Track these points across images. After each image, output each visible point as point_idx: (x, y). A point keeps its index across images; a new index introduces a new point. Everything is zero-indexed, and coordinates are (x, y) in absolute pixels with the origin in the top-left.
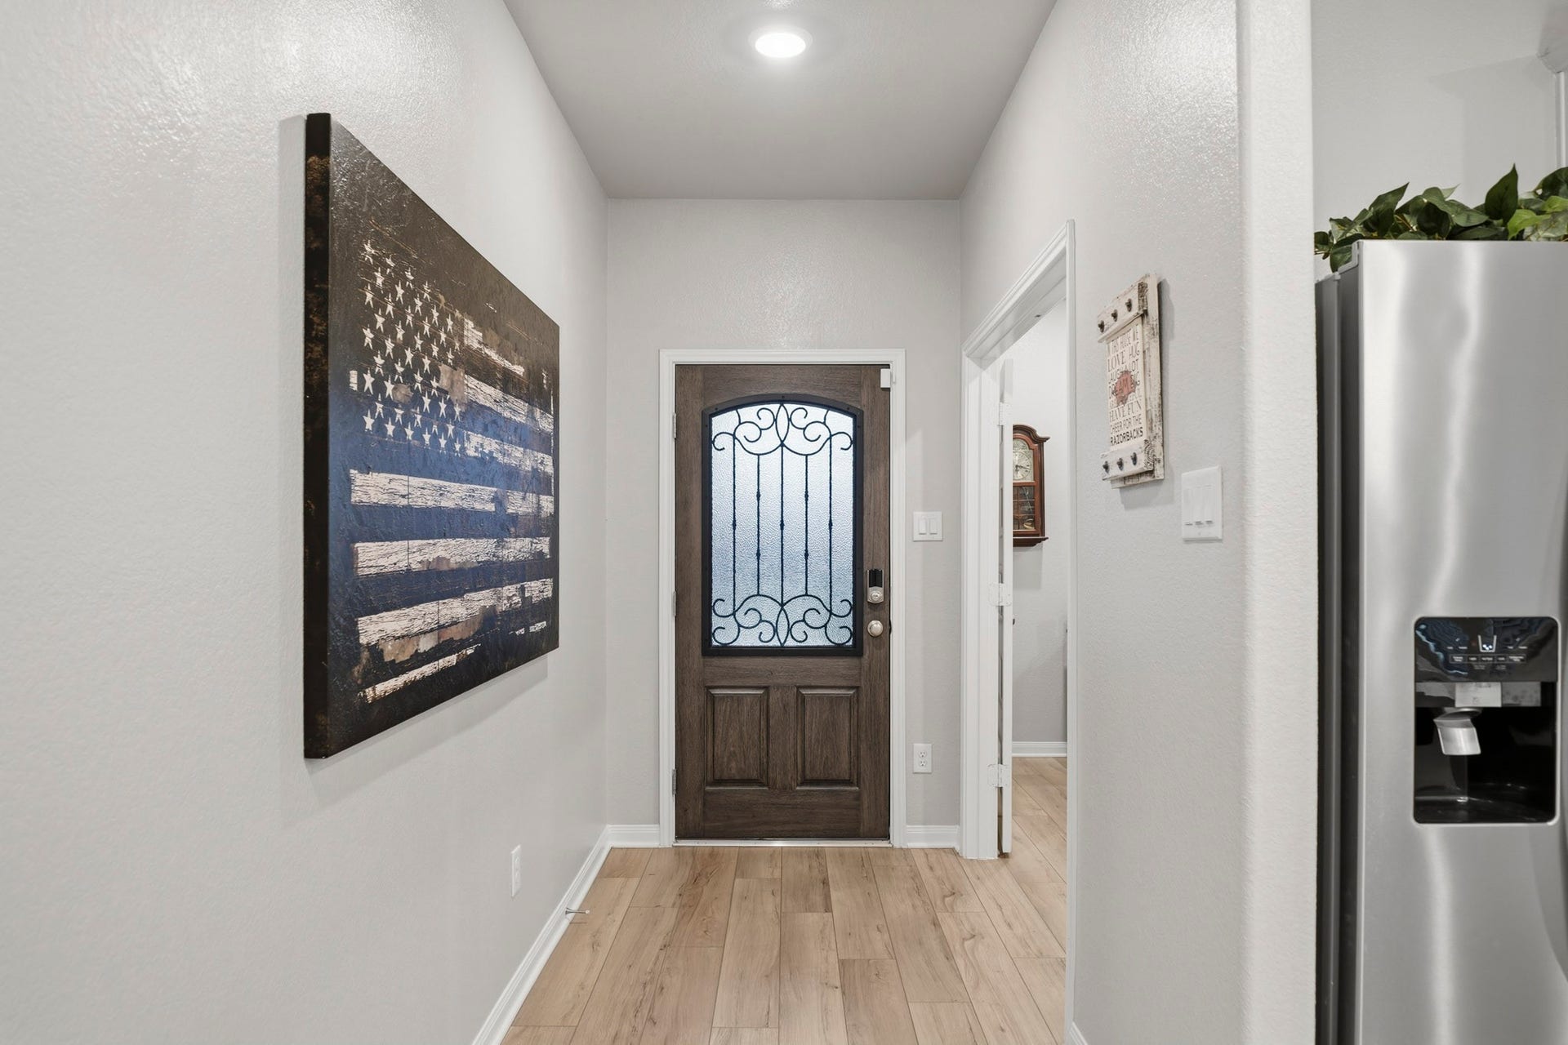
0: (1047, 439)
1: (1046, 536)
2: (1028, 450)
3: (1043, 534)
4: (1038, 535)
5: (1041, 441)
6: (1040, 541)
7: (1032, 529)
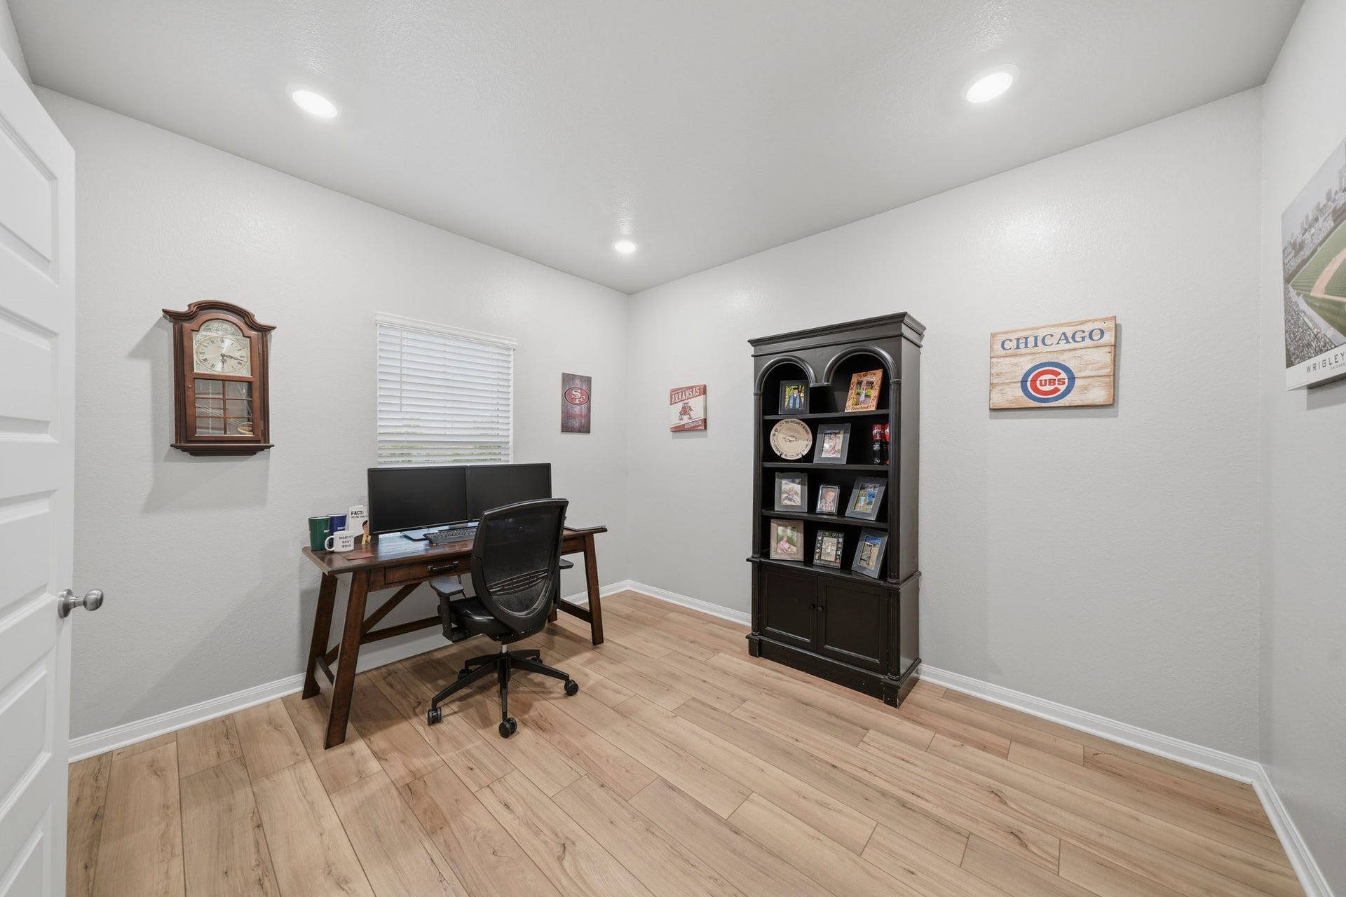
0: (274, 328)
1: (271, 442)
2: (241, 337)
3: (266, 438)
4: (259, 442)
5: (265, 330)
6: (262, 449)
7: (250, 435)
